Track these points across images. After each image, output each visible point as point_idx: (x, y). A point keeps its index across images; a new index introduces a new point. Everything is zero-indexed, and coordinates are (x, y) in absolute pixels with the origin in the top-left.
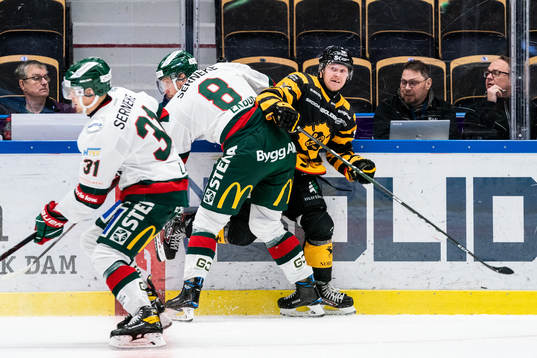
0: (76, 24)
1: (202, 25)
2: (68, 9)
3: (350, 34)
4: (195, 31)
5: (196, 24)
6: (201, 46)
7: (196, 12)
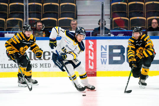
0: (78, 10)
1: (105, 10)
2: (76, 7)
3: (140, 12)
4: (104, 11)
5: (104, 10)
6: (105, 15)
7: (104, 7)
